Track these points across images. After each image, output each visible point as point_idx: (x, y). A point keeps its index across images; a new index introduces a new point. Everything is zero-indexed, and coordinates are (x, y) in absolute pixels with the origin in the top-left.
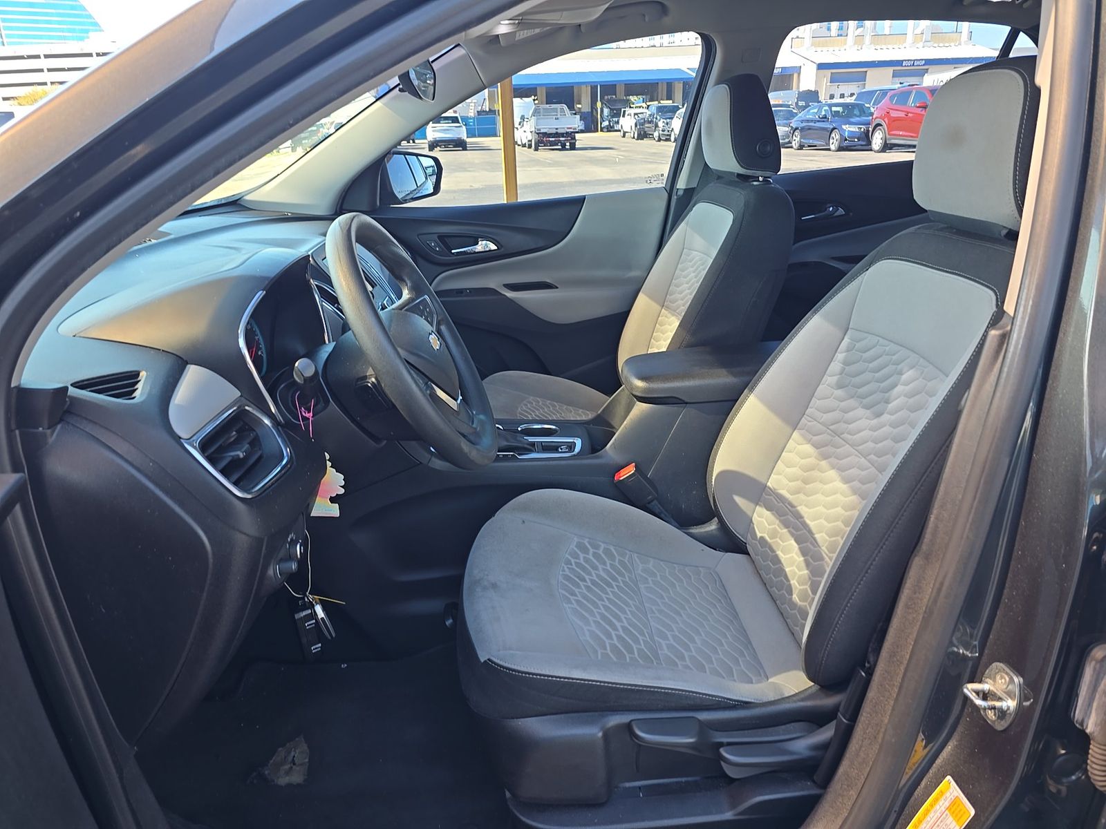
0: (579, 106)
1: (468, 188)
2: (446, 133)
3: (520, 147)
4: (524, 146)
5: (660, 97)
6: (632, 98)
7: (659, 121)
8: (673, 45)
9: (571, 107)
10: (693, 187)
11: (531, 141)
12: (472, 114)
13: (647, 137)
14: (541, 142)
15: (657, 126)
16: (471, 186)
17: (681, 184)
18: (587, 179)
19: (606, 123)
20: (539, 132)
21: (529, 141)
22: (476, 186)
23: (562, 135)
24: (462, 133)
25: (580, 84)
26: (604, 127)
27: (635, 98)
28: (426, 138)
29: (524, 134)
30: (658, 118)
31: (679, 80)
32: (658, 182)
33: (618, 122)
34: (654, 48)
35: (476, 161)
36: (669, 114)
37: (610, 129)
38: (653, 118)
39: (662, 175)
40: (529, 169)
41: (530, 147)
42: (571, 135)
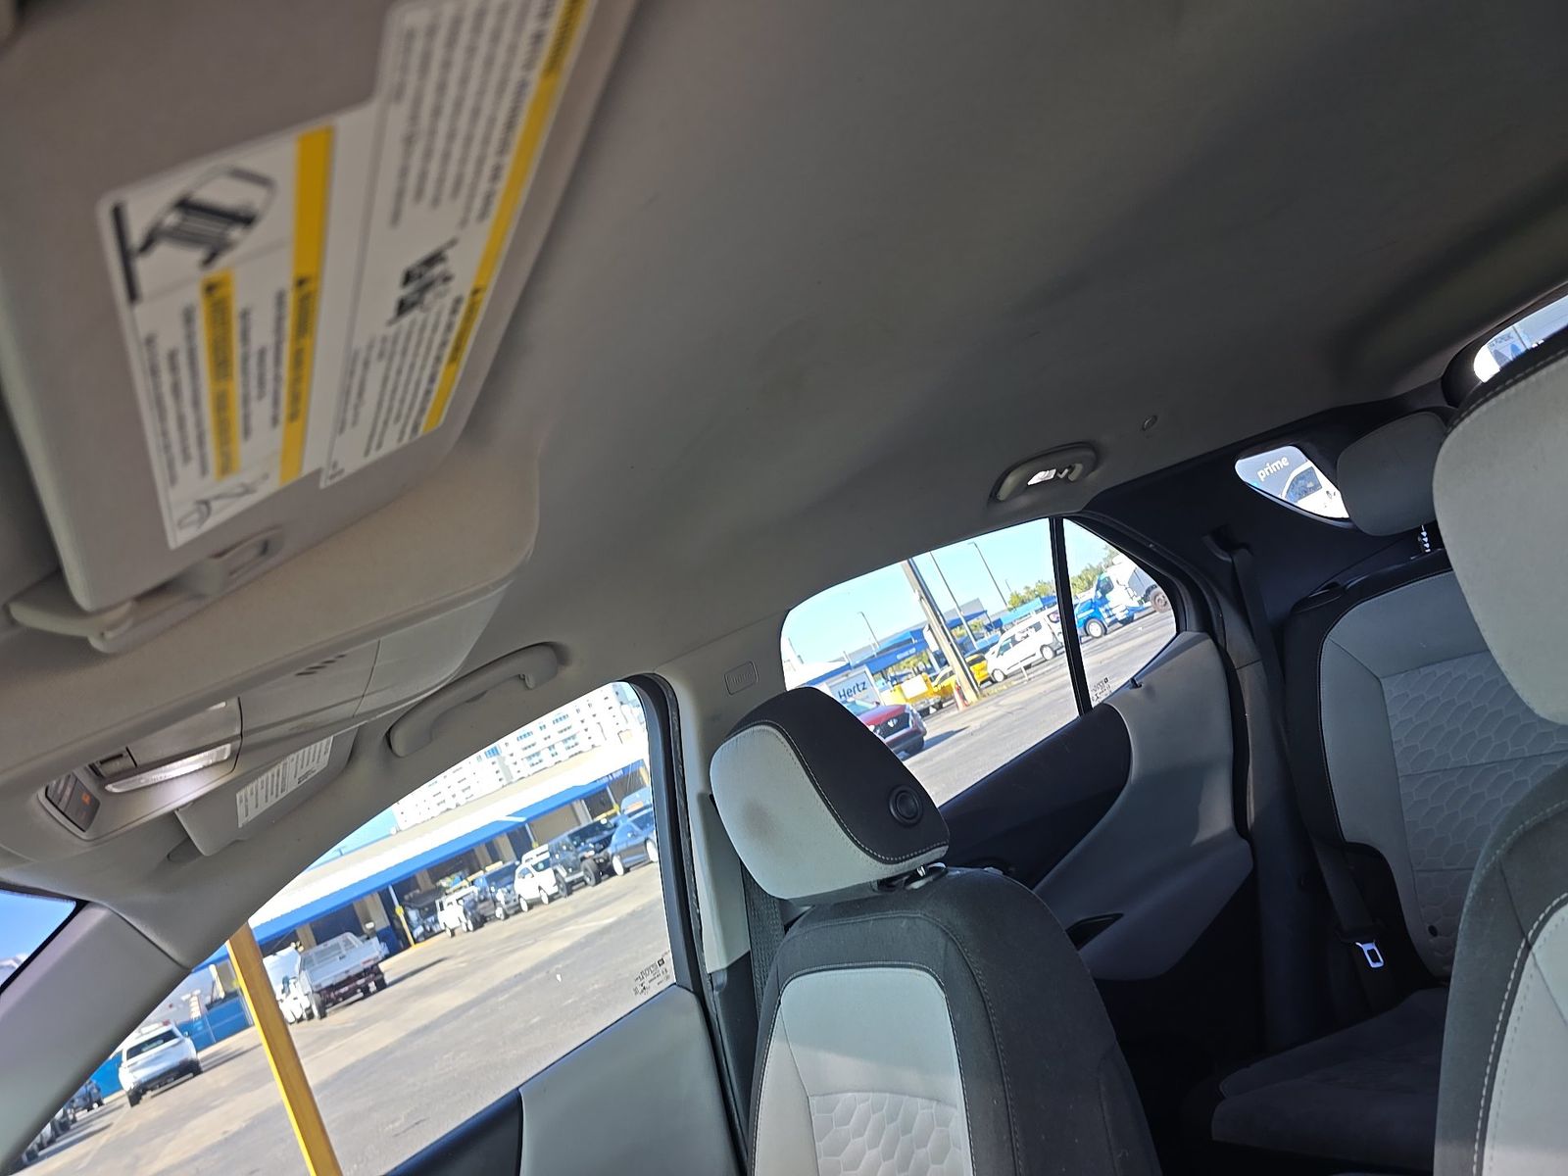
0: (370, 926)
1: (220, 1137)
2: (156, 1064)
3: (295, 1025)
4: (300, 1020)
5: (482, 864)
6: (444, 883)
7: (496, 892)
8: (473, 798)
9: (358, 932)
10: (743, 952)
11: (310, 1007)
12: (196, 1012)
13: (486, 921)
14: (329, 1000)
15: (495, 901)
16: (225, 1132)
17: (715, 959)
18: (424, 1022)
19: (419, 930)
20: (319, 989)
21: (307, 1009)
22: (234, 1127)
23: (359, 976)
24: (188, 1050)
25: (360, 897)
26: (418, 937)
27: (448, 879)
28: (121, 1088)
29: (294, 1003)
30: (493, 889)
31: (500, 833)
32: (660, 979)
33: (436, 921)
34: (449, 813)
35: (223, 1084)
36: (506, 879)
37: (428, 934)
38: (486, 892)
39: (661, 962)
40: (321, 1053)
41: (311, 1016)
42: (373, 972)
